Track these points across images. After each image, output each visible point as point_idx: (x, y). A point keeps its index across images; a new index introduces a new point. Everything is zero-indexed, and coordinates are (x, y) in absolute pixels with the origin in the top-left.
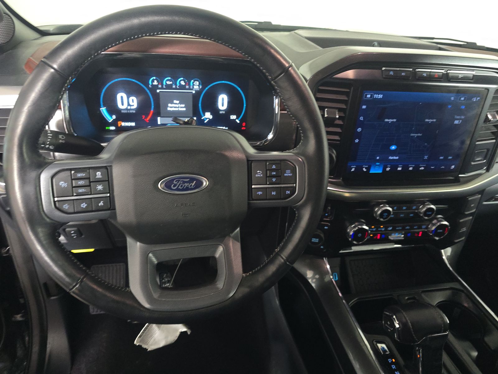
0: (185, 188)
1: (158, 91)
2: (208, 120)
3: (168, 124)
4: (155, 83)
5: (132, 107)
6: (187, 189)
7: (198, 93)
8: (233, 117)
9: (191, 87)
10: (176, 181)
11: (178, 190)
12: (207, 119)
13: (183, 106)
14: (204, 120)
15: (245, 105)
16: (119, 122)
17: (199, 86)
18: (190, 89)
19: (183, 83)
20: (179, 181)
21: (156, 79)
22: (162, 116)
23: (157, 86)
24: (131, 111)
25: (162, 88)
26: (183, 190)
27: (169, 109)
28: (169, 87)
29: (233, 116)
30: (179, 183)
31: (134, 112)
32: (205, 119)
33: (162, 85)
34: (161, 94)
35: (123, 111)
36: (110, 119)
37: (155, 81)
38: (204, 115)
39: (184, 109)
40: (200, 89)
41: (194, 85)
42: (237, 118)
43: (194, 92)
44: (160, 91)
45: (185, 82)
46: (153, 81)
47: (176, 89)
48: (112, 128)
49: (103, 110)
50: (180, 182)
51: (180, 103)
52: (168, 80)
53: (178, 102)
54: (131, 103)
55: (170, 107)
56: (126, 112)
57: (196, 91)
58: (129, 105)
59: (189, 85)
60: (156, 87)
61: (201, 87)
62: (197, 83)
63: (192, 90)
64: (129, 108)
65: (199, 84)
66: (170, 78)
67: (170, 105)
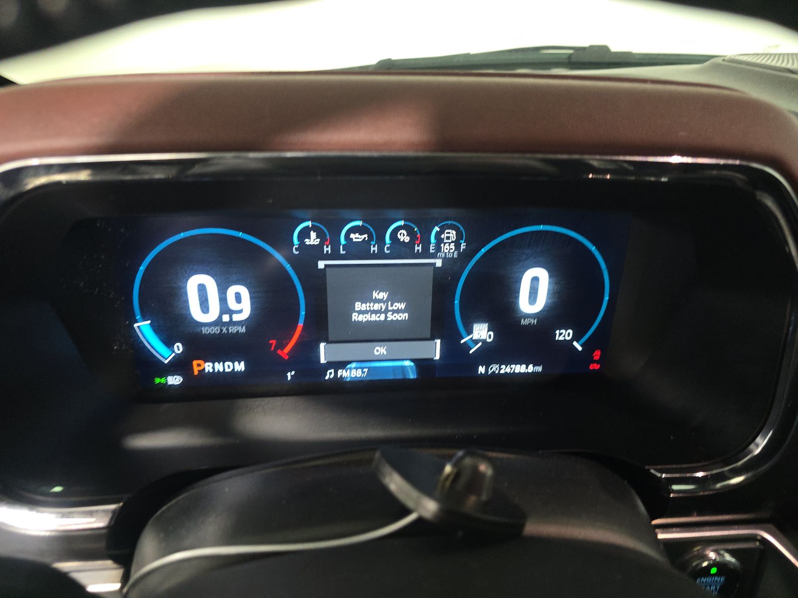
1: (321, 264)
2: (480, 344)
3: (350, 362)
4: (313, 240)
5: (236, 318)
7: (452, 268)
8: (564, 335)
9: (432, 249)
12: (476, 342)
13: (402, 306)
14: (467, 347)
15: (606, 298)
16: (195, 363)
17: (457, 245)
18: (425, 254)
19: (404, 237)
21: (314, 228)
22: (331, 337)
23: (320, 247)
24: (233, 330)
25: (335, 255)
27: (355, 317)
28: (360, 251)
29: (563, 331)
31: (243, 330)
32: (471, 344)
33: (335, 243)
34: (331, 280)
35: (205, 330)
36: (165, 354)
37: (313, 235)
38: (470, 332)
39: (404, 316)
40: (459, 254)
41: (439, 241)
42: (576, 338)
43: (439, 263)
44: (326, 265)
45: (411, 233)
46: (305, 234)
47: (381, 255)
48: (175, 380)
49: (144, 328)
51: (392, 299)
52: (354, 230)
53: (383, 295)
54: (232, 304)
55: (360, 312)
56: (215, 330)
57: (445, 260)
58: (225, 309)
59: (426, 243)
60: (317, 253)
61: (463, 246)
62: (453, 234)
63: (434, 256)
64: (226, 318)
65: (459, 236)
66: (359, 223)
67: (358, 306)
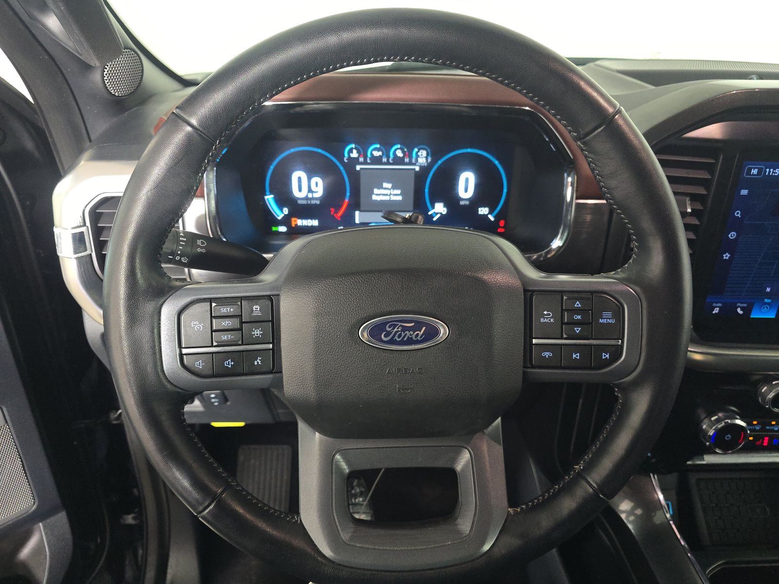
0: (405, 339)
1: (358, 168)
2: (439, 215)
3: (370, 223)
4: (355, 154)
5: (316, 195)
6: (410, 342)
7: (425, 170)
8: (483, 211)
9: (414, 161)
10: (390, 327)
11: (392, 342)
12: (437, 214)
13: (399, 192)
14: (432, 216)
15: (505, 190)
16: (293, 219)
17: (427, 158)
18: (410, 163)
19: (400, 154)
20: (395, 326)
21: (356, 148)
22: (362, 208)
23: (357, 159)
24: (313, 202)
25: (365, 163)
26: (402, 343)
27: (374, 197)
28: (377, 160)
29: (482, 209)
30: (396, 330)
31: (318, 202)
32: (434, 215)
33: (365, 157)
34: (362, 172)
35: (300, 202)
36: (280, 214)
37: (355, 151)
38: (433, 207)
39: (400, 198)
40: (428, 163)
41: (418, 156)
42: (491, 212)
43: (417, 169)
44: (361, 168)
45: (403, 152)
46: (351, 151)
47: (388, 163)
48: (283, 229)
49: (269, 198)
50: (398, 328)
51: (394, 188)
52: (375, 149)
53: (389, 186)
54: (313, 188)
55: (377, 195)
56: (304, 202)
57: (421, 167)
58: (310, 190)
59: (410, 157)
60: (356, 161)
61: (429, 160)
62: (424, 153)
63: (414, 164)
64: (310, 195)
65: (428, 154)
66: (378, 146)
67: (376, 191)
